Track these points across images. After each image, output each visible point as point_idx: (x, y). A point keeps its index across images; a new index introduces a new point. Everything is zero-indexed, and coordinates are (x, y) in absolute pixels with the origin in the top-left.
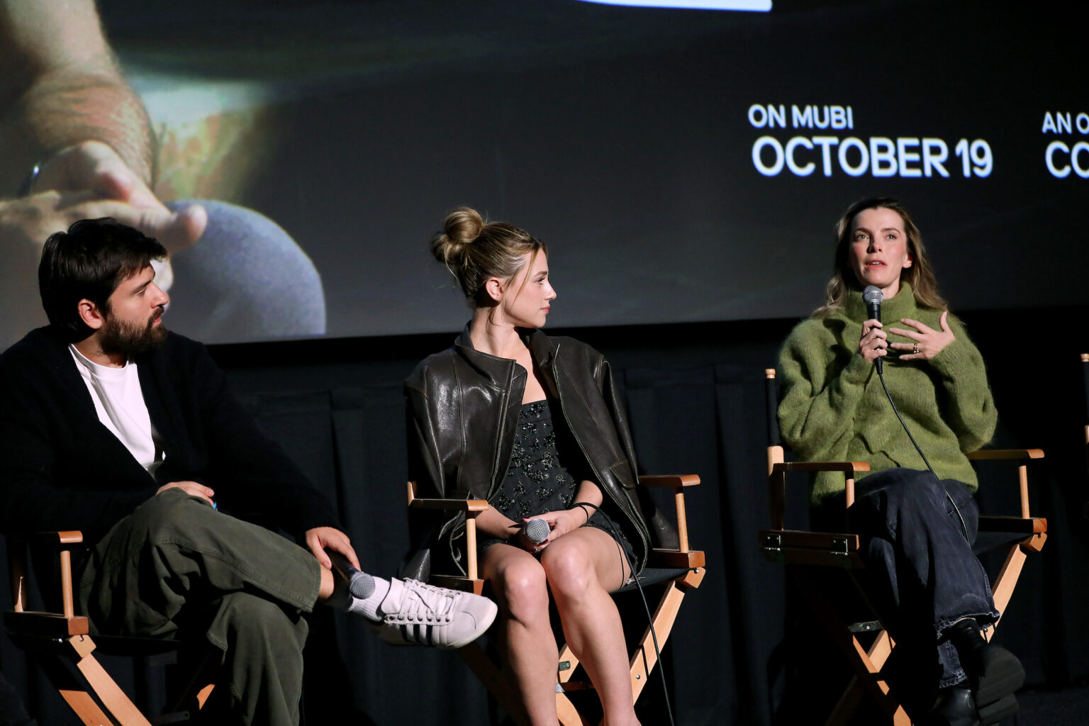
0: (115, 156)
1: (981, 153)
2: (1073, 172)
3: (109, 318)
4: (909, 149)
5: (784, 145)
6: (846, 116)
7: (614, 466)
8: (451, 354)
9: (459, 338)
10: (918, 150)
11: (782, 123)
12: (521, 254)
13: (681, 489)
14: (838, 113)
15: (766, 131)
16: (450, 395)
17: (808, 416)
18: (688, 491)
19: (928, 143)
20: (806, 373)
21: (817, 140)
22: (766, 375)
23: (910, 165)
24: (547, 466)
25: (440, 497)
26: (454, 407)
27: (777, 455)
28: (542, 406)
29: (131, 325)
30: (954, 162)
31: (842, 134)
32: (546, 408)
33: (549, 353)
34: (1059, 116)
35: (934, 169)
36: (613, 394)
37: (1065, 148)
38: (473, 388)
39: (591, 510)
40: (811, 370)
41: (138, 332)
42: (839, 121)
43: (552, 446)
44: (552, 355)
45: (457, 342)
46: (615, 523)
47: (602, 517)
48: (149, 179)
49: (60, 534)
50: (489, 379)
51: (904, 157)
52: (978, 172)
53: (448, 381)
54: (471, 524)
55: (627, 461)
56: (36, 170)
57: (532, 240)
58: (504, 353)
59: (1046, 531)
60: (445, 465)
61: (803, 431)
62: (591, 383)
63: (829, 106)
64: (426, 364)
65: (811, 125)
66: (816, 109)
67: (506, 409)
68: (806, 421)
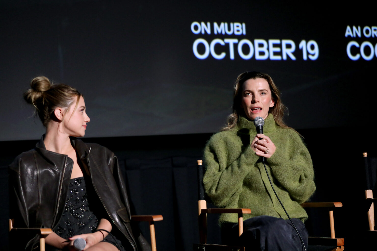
1: (312, 47)
2: (361, 57)
4: (275, 45)
5: (209, 43)
6: (242, 28)
7: (119, 211)
8: (34, 152)
9: (38, 143)
10: (280, 46)
11: (209, 32)
12: (72, 96)
13: (153, 223)
14: (238, 26)
15: (200, 36)
16: (33, 173)
17: (219, 182)
18: (157, 224)
19: (285, 42)
20: (216, 159)
21: (227, 41)
22: (198, 163)
23: (275, 54)
24: (83, 211)
25: (27, 227)
26: (35, 180)
27: (203, 205)
28: (81, 180)
30: (298, 52)
31: (240, 38)
32: (83, 181)
33: (86, 152)
34: (354, 28)
35: (288, 56)
36: (119, 174)
37: (357, 45)
38: (45, 170)
39: (105, 234)
40: (218, 156)
42: (238, 31)
43: (86, 201)
44: (87, 152)
45: (37, 146)
46: (118, 240)
47: (112, 237)
50: (54, 165)
51: (272, 49)
52: (311, 57)
53: (32, 166)
54: (43, 241)
55: (125, 208)
57: (77, 91)
58: (62, 152)
59: (343, 245)
60: (29, 211)
61: (217, 190)
62: (107, 168)
63: (233, 22)
64: (20, 158)
65: (223, 33)
66: (226, 24)
67: (62, 181)
68: (218, 184)
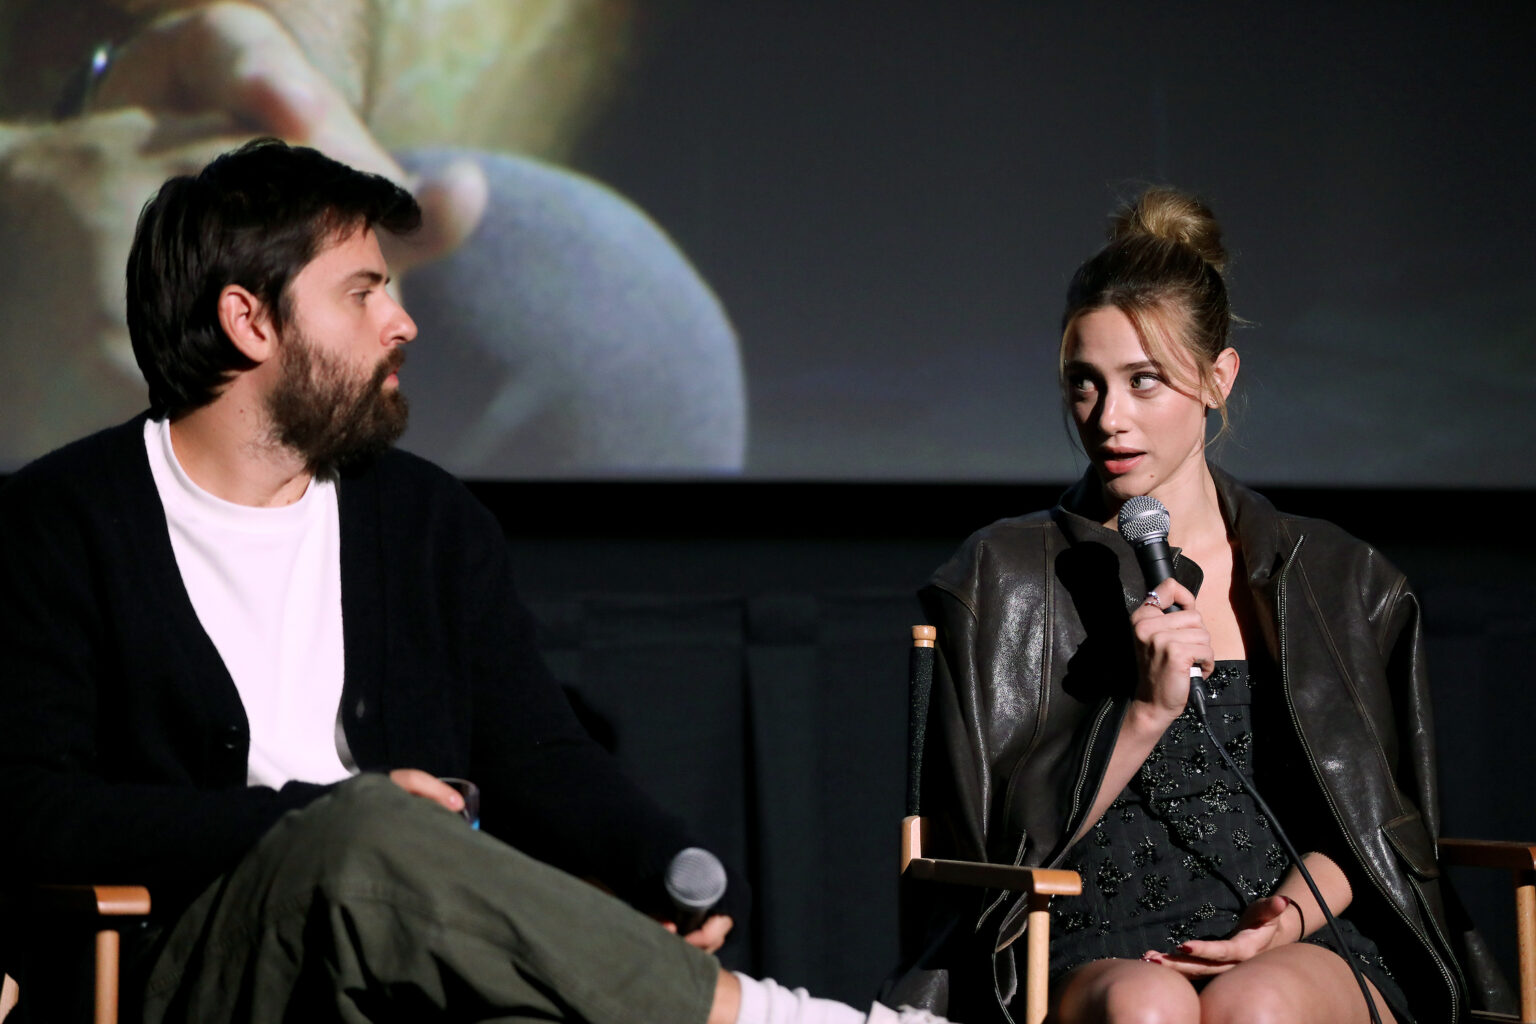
0: (282, 39)
3: (288, 335)
7: (1393, 824)
8: (1047, 525)
13: (1529, 876)
24: (1215, 808)
29: (337, 359)
33: (1276, 553)
41: (351, 385)
44: (1283, 555)
48: (358, 94)
49: (99, 891)
54: (1040, 924)
55: (1419, 815)
56: (100, 59)
60: (996, 770)
64: (982, 537)
